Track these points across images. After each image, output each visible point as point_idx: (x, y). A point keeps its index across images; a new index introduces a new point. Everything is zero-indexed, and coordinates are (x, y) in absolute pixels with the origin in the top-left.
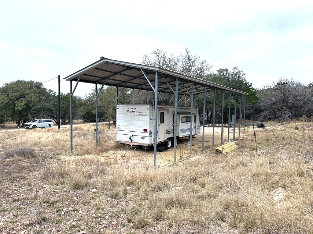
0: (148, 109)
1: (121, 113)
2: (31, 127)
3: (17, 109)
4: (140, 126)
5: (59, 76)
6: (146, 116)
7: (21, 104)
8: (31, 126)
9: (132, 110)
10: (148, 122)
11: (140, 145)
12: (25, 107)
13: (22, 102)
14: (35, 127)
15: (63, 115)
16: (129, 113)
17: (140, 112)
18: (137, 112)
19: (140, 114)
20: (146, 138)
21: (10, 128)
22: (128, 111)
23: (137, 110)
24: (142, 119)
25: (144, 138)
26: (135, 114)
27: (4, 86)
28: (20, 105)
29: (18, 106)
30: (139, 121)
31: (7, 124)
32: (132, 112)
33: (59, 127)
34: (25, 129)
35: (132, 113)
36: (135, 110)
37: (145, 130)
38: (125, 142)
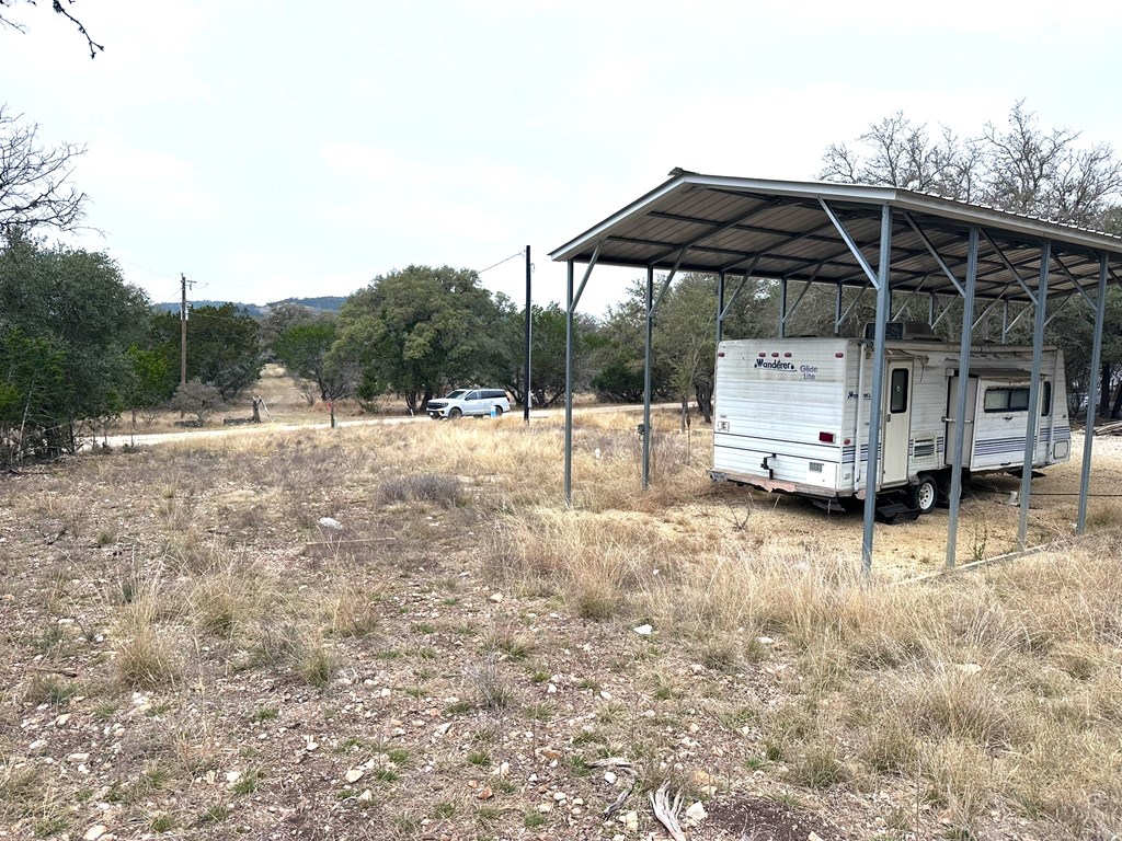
0: (839, 356)
1: (732, 370)
2: (446, 414)
3: (407, 355)
4: (803, 420)
5: (528, 247)
6: (834, 381)
7: (420, 340)
8: (447, 410)
9: (777, 359)
10: (837, 405)
11: (802, 490)
12: (429, 349)
13: (420, 336)
14: (456, 412)
15: (537, 376)
16: (762, 370)
17: (807, 369)
18: (797, 366)
19: (809, 373)
20: (827, 467)
21: (389, 413)
22: (760, 362)
23: (796, 361)
24: (813, 395)
25: (821, 465)
26: (788, 373)
27: (372, 284)
28: (416, 344)
29: (410, 348)
30: (803, 401)
31: (381, 402)
32: (777, 365)
33: (526, 416)
34: (430, 418)
35: (776, 372)
36: (787, 360)
37: (826, 437)
38: (744, 476)
